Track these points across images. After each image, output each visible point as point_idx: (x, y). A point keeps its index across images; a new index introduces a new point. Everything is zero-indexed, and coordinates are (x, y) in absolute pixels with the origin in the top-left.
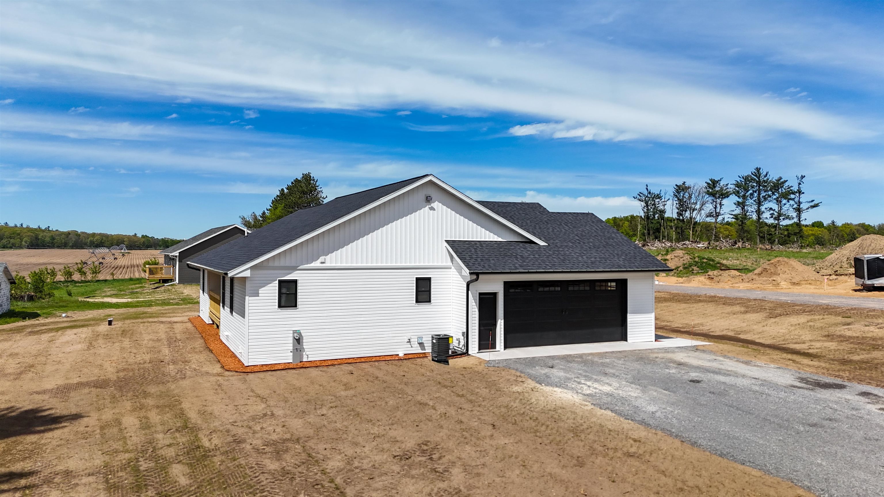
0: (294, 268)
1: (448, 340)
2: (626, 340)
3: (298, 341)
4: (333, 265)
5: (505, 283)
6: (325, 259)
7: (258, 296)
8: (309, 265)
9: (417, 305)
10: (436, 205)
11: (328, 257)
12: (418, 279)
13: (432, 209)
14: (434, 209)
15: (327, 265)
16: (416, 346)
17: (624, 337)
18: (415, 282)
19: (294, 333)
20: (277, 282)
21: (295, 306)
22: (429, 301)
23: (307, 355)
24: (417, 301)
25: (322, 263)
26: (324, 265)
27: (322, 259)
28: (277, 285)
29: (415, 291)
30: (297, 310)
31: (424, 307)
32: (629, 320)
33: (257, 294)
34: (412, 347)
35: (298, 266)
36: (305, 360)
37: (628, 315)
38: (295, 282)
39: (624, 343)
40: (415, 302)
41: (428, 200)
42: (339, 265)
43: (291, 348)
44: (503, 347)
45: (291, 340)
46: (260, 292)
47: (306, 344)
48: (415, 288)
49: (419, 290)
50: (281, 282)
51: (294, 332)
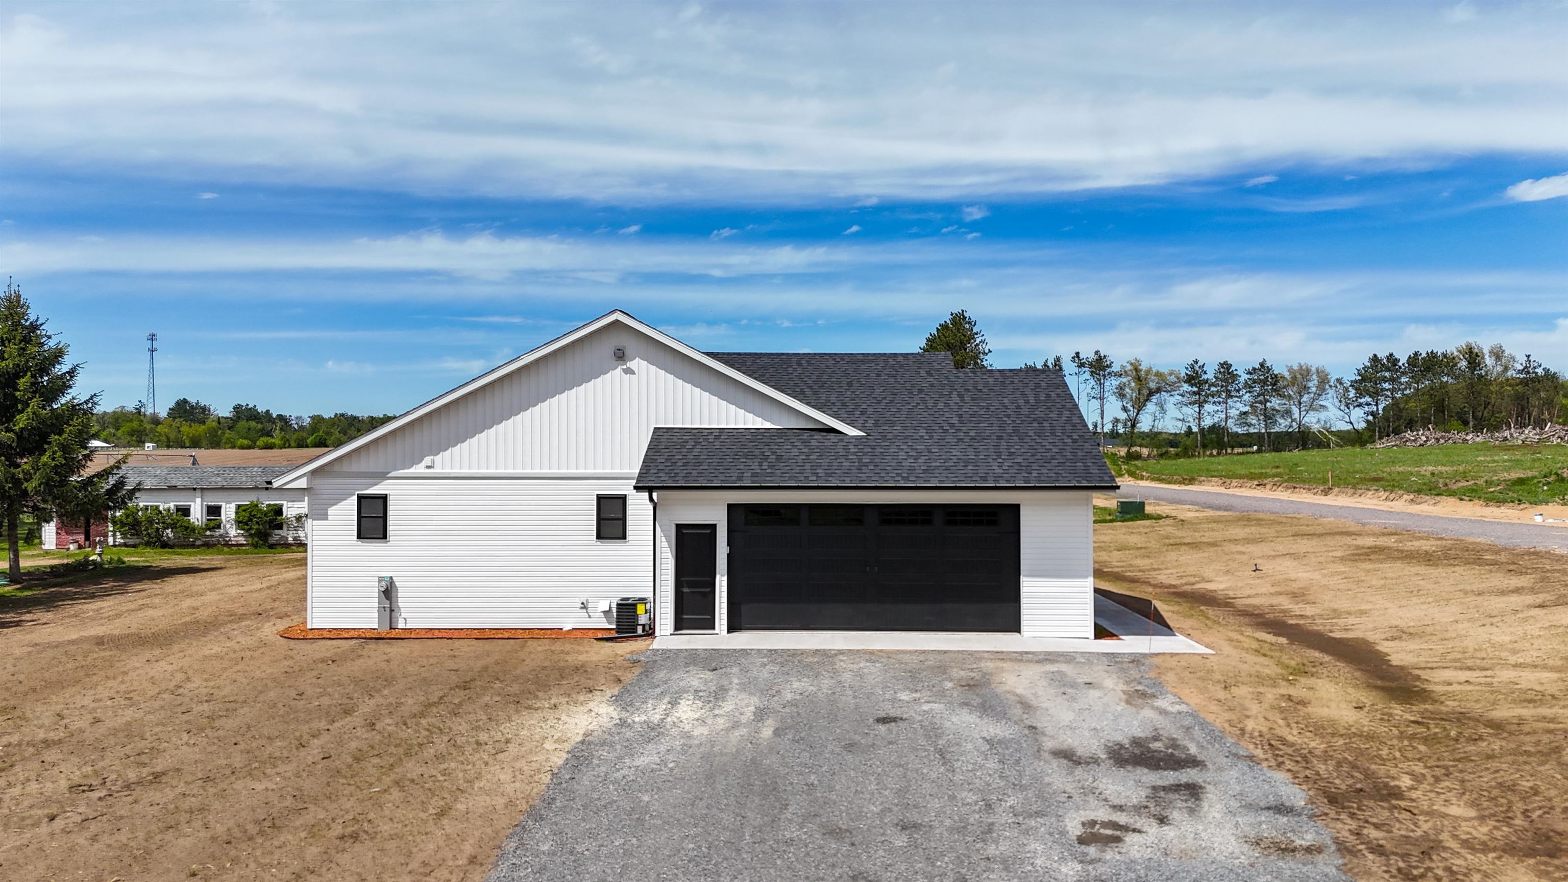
0: (383, 476)
1: (636, 609)
2: (1019, 631)
3: (388, 592)
4: (447, 471)
5: (730, 507)
6: (433, 461)
7: (327, 519)
8: (406, 471)
9: (599, 543)
10: (636, 364)
11: (438, 459)
12: (600, 498)
13: (629, 371)
14: (633, 373)
15: (437, 470)
16: (597, 615)
17: (1014, 626)
18: (595, 502)
19: (380, 581)
20: (355, 497)
21: (384, 537)
22: (624, 537)
23: (405, 619)
24: (599, 537)
25: (428, 467)
26: (431, 471)
27: (427, 460)
28: (356, 502)
29: (595, 518)
30: (388, 544)
31: (612, 548)
32: (1024, 589)
33: (325, 517)
34: (590, 617)
35: (388, 473)
36: (401, 626)
37: (1022, 578)
38: (384, 498)
39: (1015, 635)
40: (595, 537)
41: (621, 356)
42: (456, 471)
43: (376, 605)
44: (725, 627)
45: (374, 593)
46: (330, 512)
47: (403, 600)
48: (595, 513)
49: (603, 516)
50: (360, 498)
51: (381, 579)
